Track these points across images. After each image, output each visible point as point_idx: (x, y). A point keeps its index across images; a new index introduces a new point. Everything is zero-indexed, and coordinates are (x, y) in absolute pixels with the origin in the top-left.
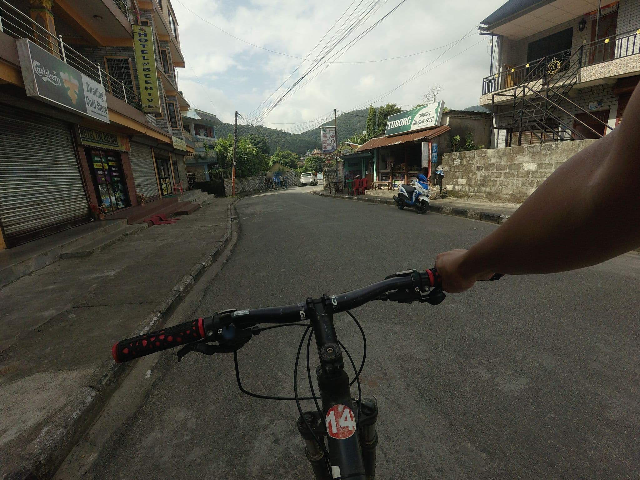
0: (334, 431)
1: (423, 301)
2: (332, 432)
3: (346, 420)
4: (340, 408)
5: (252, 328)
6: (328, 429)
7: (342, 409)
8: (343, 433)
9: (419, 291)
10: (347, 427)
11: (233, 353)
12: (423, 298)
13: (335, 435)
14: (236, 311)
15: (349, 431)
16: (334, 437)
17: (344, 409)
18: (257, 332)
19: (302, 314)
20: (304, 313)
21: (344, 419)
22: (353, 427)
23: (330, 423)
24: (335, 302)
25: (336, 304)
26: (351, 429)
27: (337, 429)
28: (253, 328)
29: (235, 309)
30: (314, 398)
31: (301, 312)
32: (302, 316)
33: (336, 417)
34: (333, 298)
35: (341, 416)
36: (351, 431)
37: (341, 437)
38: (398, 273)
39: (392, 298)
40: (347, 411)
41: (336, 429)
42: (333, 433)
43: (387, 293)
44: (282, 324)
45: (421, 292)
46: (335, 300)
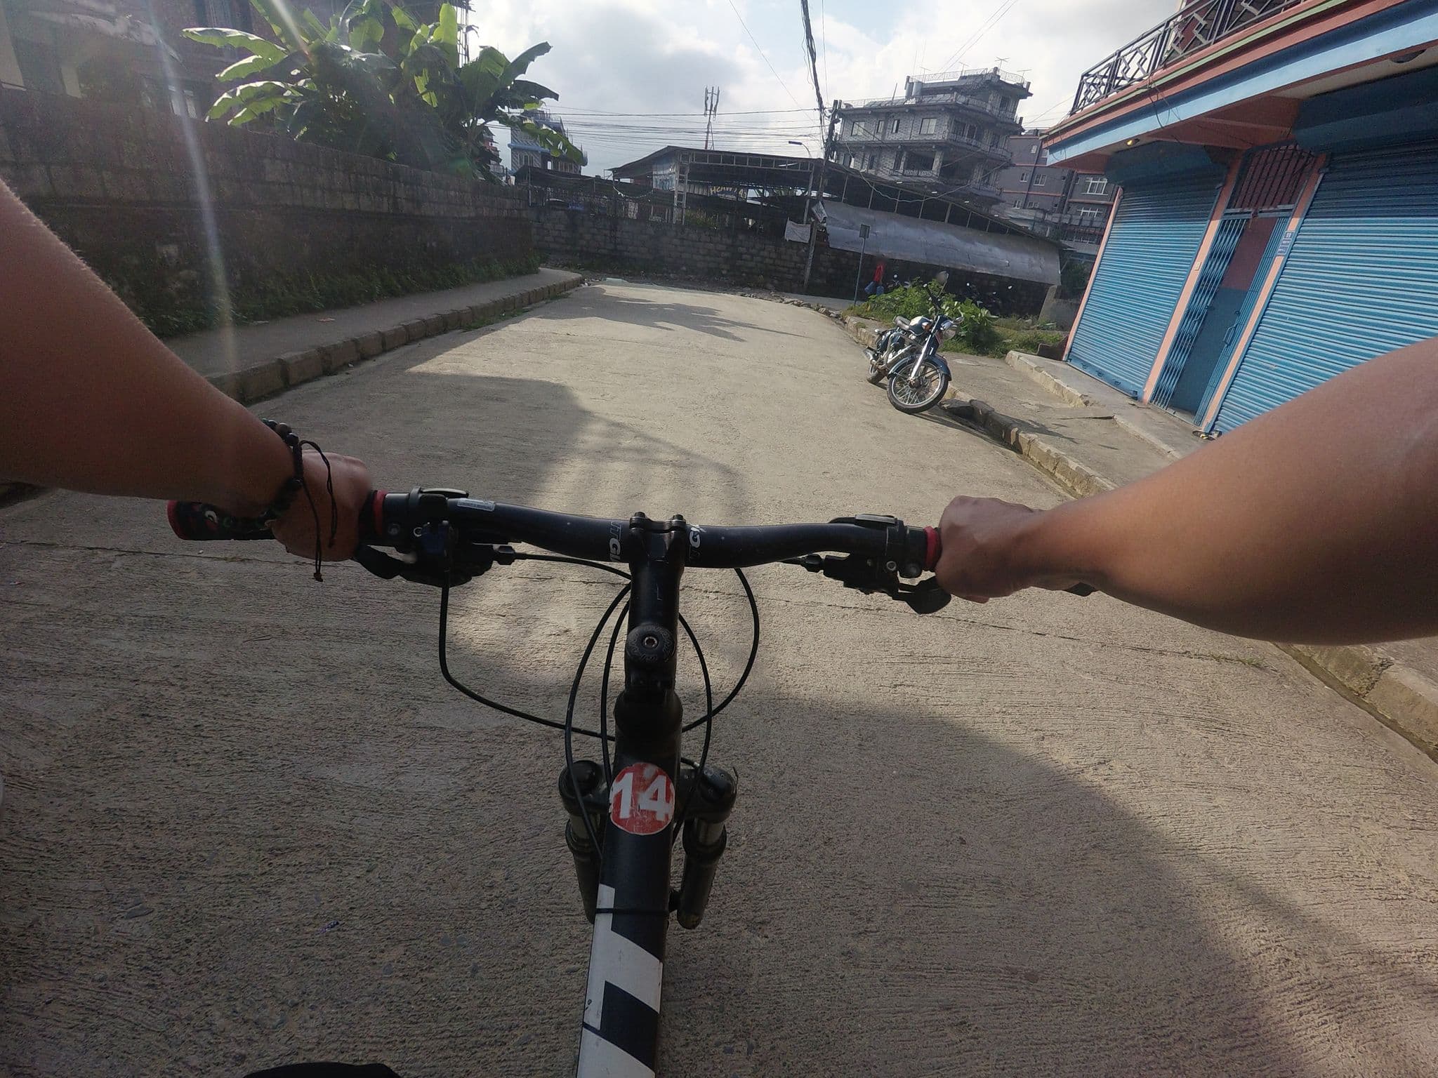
0: (625, 813)
1: (896, 597)
2: (618, 813)
3: (655, 799)
4: (650, 770)
5: (496, 547)
6: (612, 807)
7: (652, 774)
8: (641, 823)
9: (896, 571)
10: (654, 813)
11: (440, 590)
12: (900, 591)
13: (624, 822)
14: (464, 496)
15: (654, 820)
16: (619, 826)
17: (656, 776)
18: (507, 559)
19: (615, 546)
20: (619, 545)
21: (651, 795)
22: (667, 816)
23: (619, 797)
24: (695, 540)
25: (697, 545)
26: (660, 817)
27: (631, 812)
28: (501, 548)
29: (464, 493)
30: (603, 736)
31: (613, 541)
32: (613, 550)
33: (635, 788)
34: (695, 530)
35: (646, 787)
36: (660, 822)
37: (636, 831)
39: (832, 569)
40: (661, 781)
41: (628, 812)
42: (621, 817)
43: (823, 555)
44: (564, 556)
45: (898, 575)
46: (698, 536)
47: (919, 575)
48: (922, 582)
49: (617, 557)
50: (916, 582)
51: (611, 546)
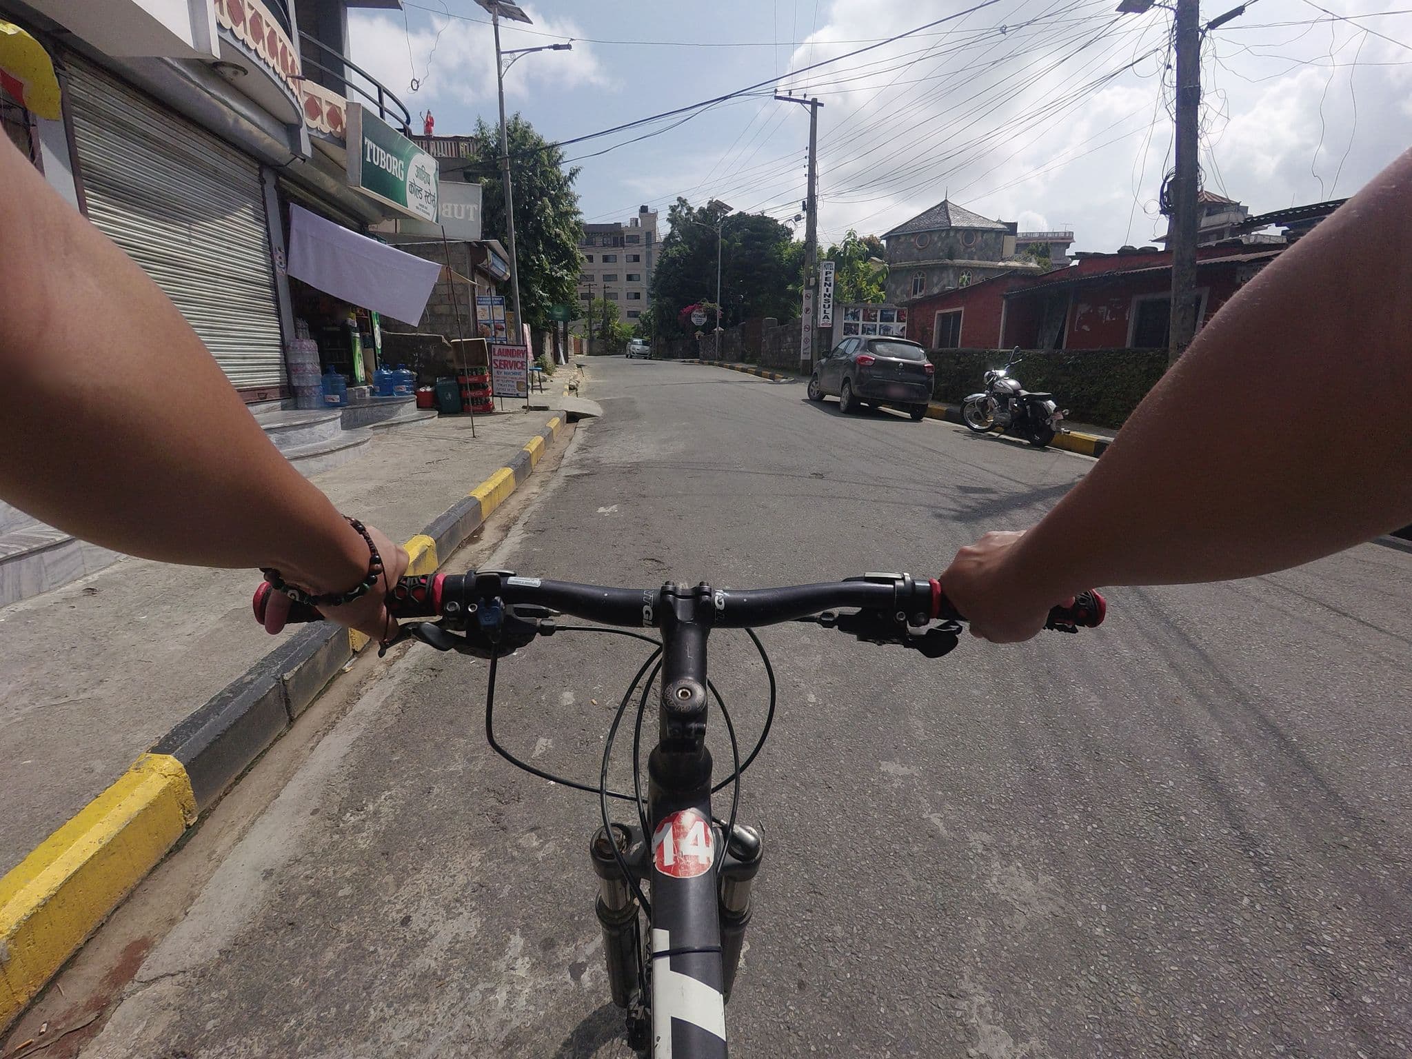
0: (669, 861)
2: (663, 862)
3: (696, 844)
4: (687, 818)
5: (539, 619)
6: (656, 857)
7: (692, 818)
8: (686, 867)
9: (905, 621)
10: (696, 857)
11: (488, 662)
12: (910, 640)
13: (668, 869)
14: (514, 575)
15: (697, 864)
16: (665, 873)
17: (694, 822)
18: (548, 631)
19: (647, 612)
20: (651, 611)
21: (692, 842)
22: (708, 858)
23: (661, 847)
24: (720, 603)
25: (721, 608)
26: (702, 861)
27: (675, 859)
28: (543, 620)
29: (513, 572)
30: (638, 799)
31: (646, 608)
32: (645, 616)
33: (675, 836)
34: (720, 594)
35: (686, 834)
36: (702, 865)
37: (681, 875)
38: (868, 575)
39: (845, 624)
40: (699, 825)
41: (672, 859)
42: (666, 865)
43: (836, 611)
45: (908, 625)
46: (723, 600)
47: (927, 623)
48: (930, 631)
49: (648, 622)
50: (923, 630)
51: (644, 612)
